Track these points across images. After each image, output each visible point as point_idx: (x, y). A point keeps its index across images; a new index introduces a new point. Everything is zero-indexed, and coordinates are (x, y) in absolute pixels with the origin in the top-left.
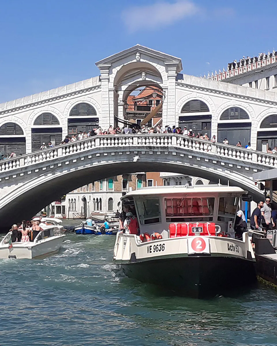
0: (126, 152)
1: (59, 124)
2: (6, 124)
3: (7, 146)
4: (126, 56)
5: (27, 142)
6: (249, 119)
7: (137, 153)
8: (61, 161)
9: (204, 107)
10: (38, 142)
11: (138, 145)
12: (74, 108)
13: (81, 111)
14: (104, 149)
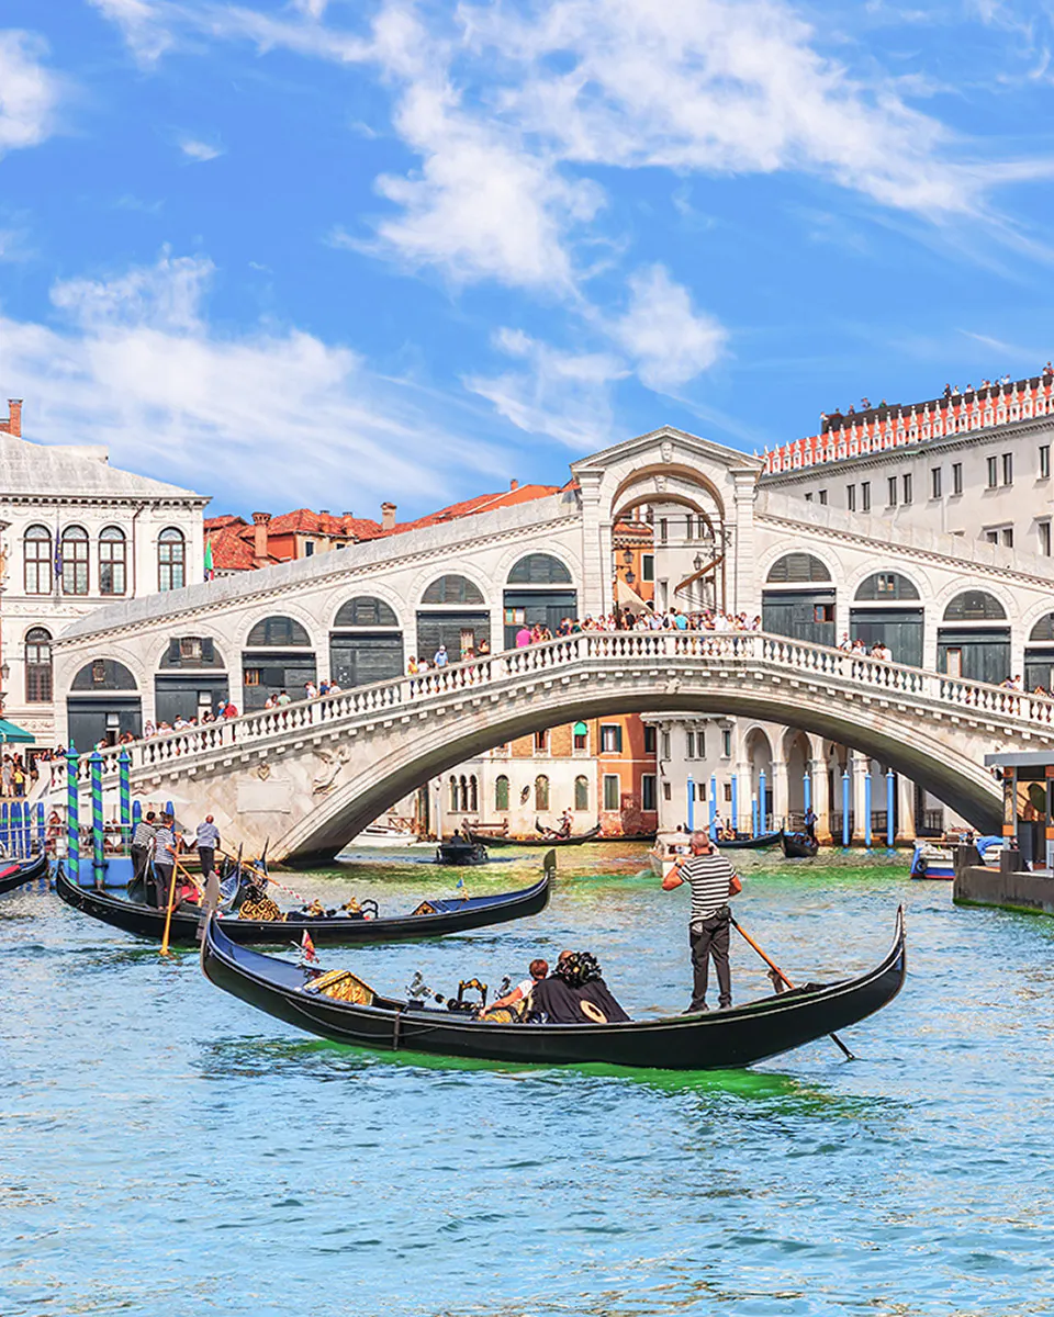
0: (649, 671)
1: (483, 602)
2: (355, 599)
3: (358, 653)
4: (639, 450)
5: (406, 642)
6: (919, 598)
7: (673, 673)
8: (499, 691)
9: (817, 569)
10: (433, 642)
11: (677, 656)
12: (517, 565)
13: (535, 573)
14: (599, 663)
